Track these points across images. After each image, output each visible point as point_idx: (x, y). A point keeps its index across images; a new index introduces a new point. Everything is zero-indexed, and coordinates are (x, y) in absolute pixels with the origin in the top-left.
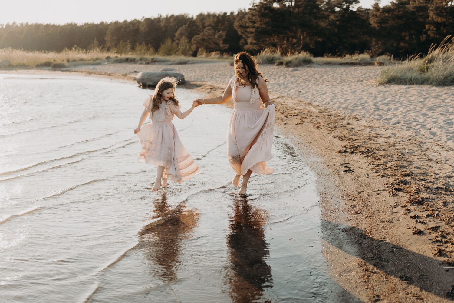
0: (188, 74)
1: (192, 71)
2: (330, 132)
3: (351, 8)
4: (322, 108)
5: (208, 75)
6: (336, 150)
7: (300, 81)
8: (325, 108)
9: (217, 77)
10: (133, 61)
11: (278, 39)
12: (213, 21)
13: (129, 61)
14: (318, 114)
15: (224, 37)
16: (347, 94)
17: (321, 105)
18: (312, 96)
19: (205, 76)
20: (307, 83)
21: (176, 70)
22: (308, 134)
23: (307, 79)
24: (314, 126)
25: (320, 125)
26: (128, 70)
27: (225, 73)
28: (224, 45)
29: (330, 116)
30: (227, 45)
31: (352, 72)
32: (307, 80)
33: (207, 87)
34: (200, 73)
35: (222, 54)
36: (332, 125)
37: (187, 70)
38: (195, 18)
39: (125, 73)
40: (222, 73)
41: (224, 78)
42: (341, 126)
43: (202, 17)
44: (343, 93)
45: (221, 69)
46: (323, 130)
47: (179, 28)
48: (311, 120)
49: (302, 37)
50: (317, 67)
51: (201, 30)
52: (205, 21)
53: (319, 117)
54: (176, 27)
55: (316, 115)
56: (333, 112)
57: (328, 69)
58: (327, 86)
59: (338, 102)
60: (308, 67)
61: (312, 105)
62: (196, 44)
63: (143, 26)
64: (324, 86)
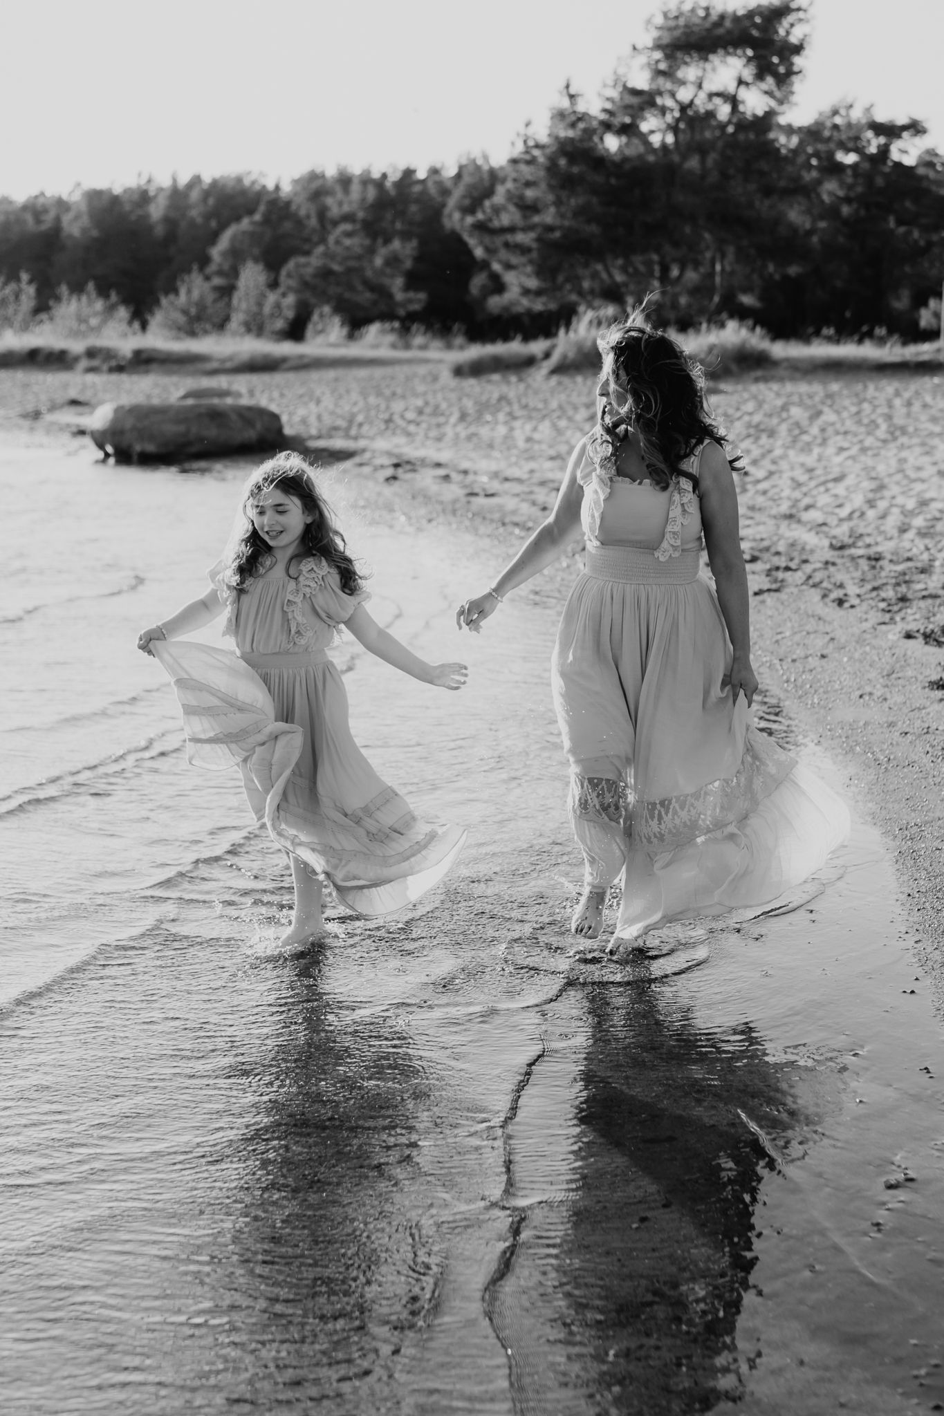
0: (292, 408)
1: (306, 399)
2: (888, 616)
3: (895, 155)
4: (841, 532)
5: (373, 413)
6: (920, 678)
7: (737, 432)
8: (852, 531)
9: (410, 422)
10: (56, 360)
11: (624, 269)
12: (363, 200)
13: (40, 358)
14: (830, 555)
15: (408, 264)
16: (923, 481)
17: (833, 521)
18: (794, 489)
19: (360, 418)
20: (764, 440)
21: (239, 395)
22: (809, 628)
23: (762, 427)
24: (824, 596)
25: (846, 595)
26: (43, 397)
27: (437, 407)
28: (411, 295)
29: (877, 560)
30: (422, 296)
31: (928, 399)
32: (763, 431)
33: (378, 461)
34: (336, 405)
35: (405, 331)
36: (889, 593)
37: (282, 395)
38: (287, 188)
39: (30, 408)
40: (427, 403)
41: (439, 425)
42: (924, 597)
43: (315, 185)
44: (906, 477)
45: (421, 388)
46: (858, 609)
47: (223, 226)
48: (809, 577)
49: (718, 267)
50: (792, 379)
51: (315, 238)
52: (329, 201)
53: (834, 564)
54: (213, 224)
55: (823, 559)
56: (885, 548)
57: (835, 387)
58: (842, 449)
59: (895, 511)
60: (757, 380)
61: (799, 521)
62: (297, 291)
63: (77, 217)
64: (830, 450)
